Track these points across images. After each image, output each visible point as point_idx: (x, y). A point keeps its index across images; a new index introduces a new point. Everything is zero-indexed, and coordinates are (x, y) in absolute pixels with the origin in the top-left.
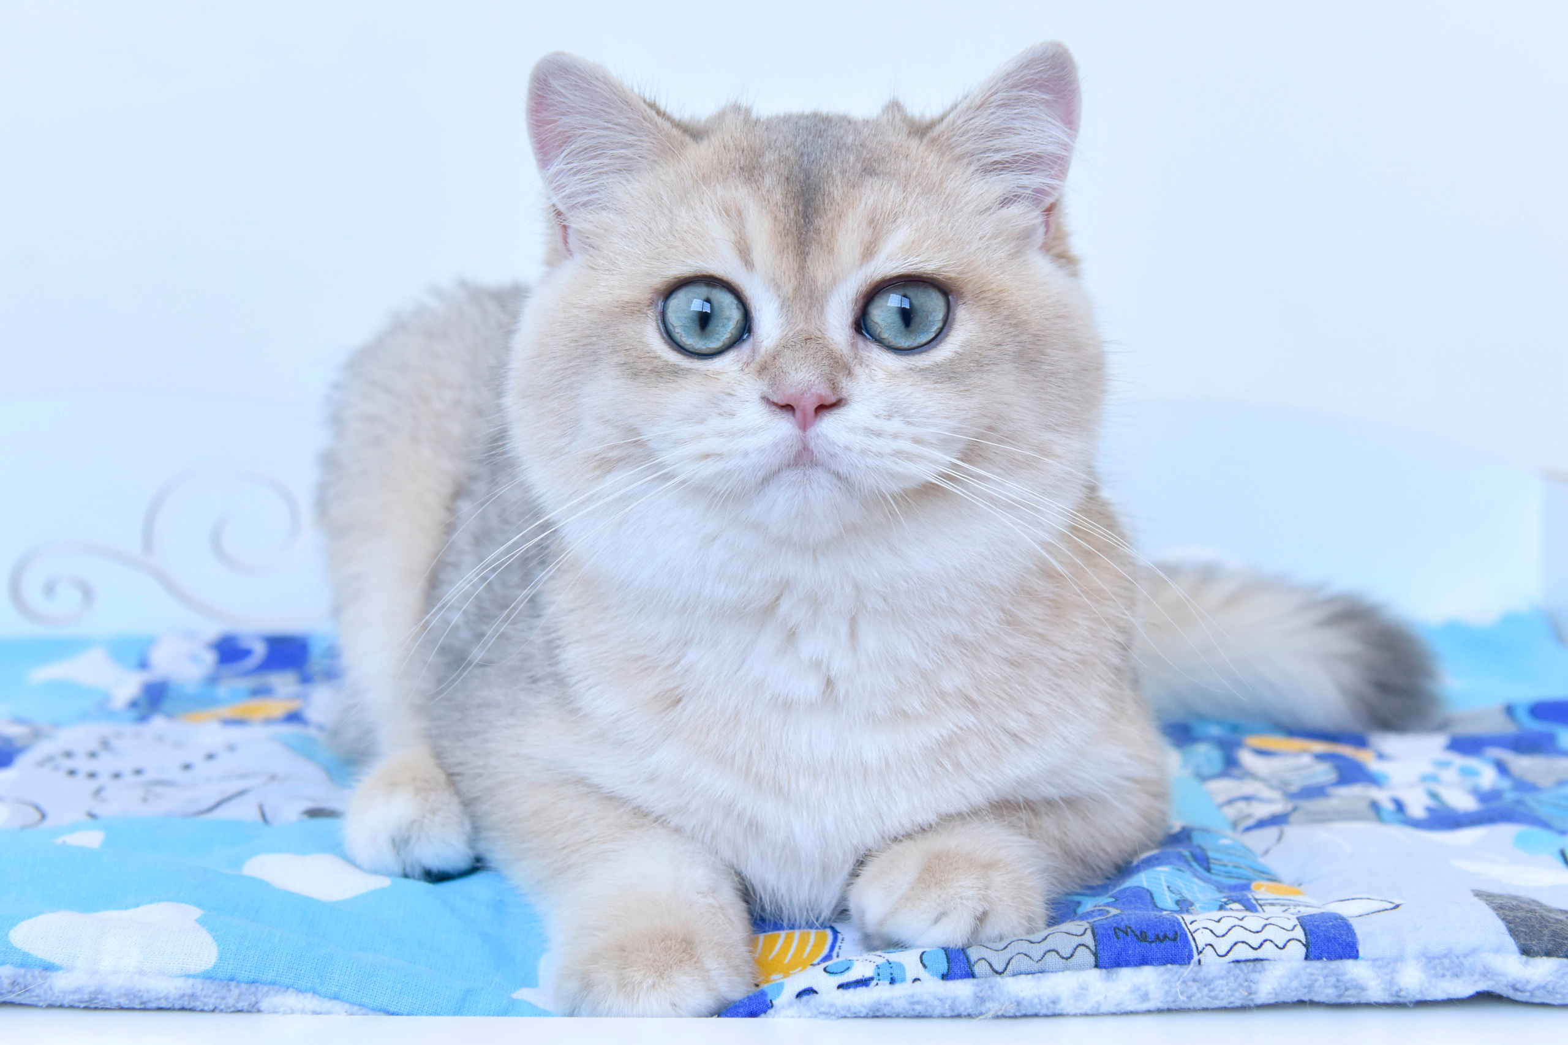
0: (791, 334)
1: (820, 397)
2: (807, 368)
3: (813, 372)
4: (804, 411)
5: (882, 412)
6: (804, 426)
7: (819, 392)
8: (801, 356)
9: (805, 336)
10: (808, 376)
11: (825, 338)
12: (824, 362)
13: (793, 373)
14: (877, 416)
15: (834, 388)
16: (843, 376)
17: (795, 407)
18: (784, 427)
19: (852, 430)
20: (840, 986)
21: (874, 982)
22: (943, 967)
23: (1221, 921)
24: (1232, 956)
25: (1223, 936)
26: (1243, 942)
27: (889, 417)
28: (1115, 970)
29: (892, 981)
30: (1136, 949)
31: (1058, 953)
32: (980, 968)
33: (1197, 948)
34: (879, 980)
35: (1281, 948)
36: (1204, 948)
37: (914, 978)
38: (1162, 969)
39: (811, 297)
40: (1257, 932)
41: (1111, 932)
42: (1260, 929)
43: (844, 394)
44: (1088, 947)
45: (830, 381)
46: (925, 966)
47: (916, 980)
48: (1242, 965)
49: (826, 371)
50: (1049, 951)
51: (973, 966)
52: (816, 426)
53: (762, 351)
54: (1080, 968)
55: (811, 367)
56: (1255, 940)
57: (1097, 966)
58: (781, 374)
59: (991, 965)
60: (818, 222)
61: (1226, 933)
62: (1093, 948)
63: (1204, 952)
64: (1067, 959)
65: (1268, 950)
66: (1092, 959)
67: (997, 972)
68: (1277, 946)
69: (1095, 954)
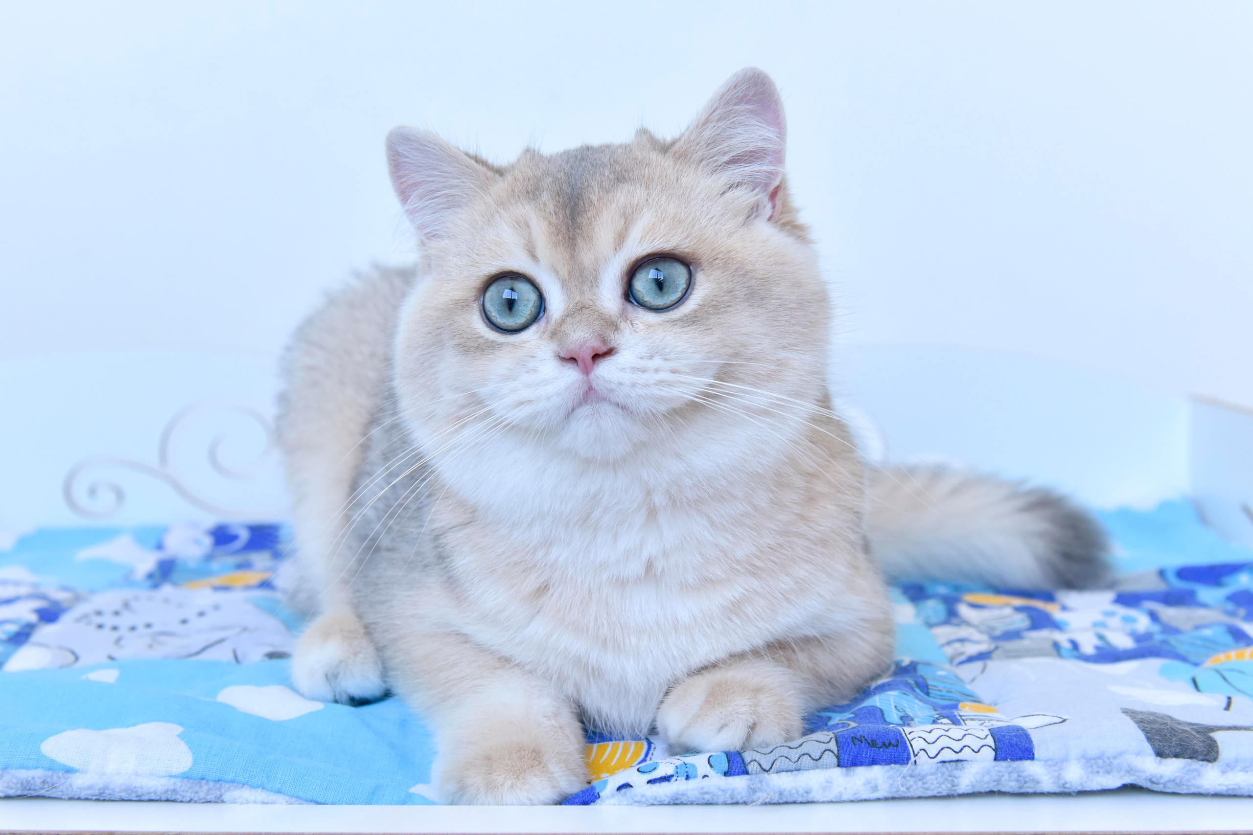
0: (571, 306)
1: (593, 348)
2: (582, 329)
3: (587, 331)
4: (583, 360)
5: (644, 354)
6: (587, 371)
7: (592, 345)
8: (577, 320)
9: (580, 305)
10: (583, 334)
11: (596, 305)
12: (595, 322)
13: (572, 334)
14: (641, 358)
15: (604, 341)
16: (611, 331)
17: (577, 359)
18: (571, 375)
19: (623, 370)
20: (649, 782)
21: (674, 778)
22: (725, 766)
23: (932, 732)
24: (939, 758)
25: (933, 743)
26: (948, 748)
27: (651, 357)
28: (853, 768)
29: (688, 778)
30: (868, 753)
31: (810, 756)
32: (752, 767)
33: (914, 752)
34: (678, 777)
35: (976, 752)
36: (919, 752)
37: (703, 775)
38: (887, 767)
39: (582, 276)
40: (959, 740)
41: (850, 740)
42: (960, 738)
43: (613, 344)
44: (832, 752)
45: (600, 336)
46: (711, 766)
47: (705, 776)
48: (947, 765)
49: (597, 329)
50: (803, 755)
51: (747, 765)
52: (594, 370)
53: (553, 322)
54: (827, 767)
55: (585, 327)
56: (957, 746)
57: (838, 766)
58: (565, 335)
59: (760, 765)
60: (582, 220)
61: (936, 741)
62: (836, 752)
63: (919, 755)
64: (817, 760)
65: (966, 754)
66: (835, 760)
67: (765, 770)
68: (973, 750)
69: (838, 757)
